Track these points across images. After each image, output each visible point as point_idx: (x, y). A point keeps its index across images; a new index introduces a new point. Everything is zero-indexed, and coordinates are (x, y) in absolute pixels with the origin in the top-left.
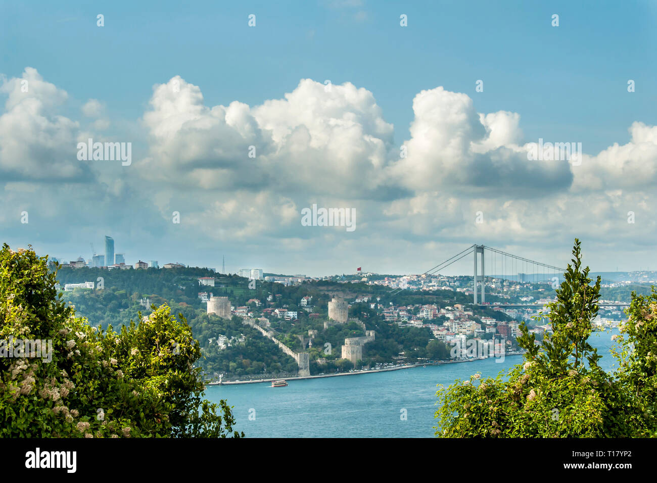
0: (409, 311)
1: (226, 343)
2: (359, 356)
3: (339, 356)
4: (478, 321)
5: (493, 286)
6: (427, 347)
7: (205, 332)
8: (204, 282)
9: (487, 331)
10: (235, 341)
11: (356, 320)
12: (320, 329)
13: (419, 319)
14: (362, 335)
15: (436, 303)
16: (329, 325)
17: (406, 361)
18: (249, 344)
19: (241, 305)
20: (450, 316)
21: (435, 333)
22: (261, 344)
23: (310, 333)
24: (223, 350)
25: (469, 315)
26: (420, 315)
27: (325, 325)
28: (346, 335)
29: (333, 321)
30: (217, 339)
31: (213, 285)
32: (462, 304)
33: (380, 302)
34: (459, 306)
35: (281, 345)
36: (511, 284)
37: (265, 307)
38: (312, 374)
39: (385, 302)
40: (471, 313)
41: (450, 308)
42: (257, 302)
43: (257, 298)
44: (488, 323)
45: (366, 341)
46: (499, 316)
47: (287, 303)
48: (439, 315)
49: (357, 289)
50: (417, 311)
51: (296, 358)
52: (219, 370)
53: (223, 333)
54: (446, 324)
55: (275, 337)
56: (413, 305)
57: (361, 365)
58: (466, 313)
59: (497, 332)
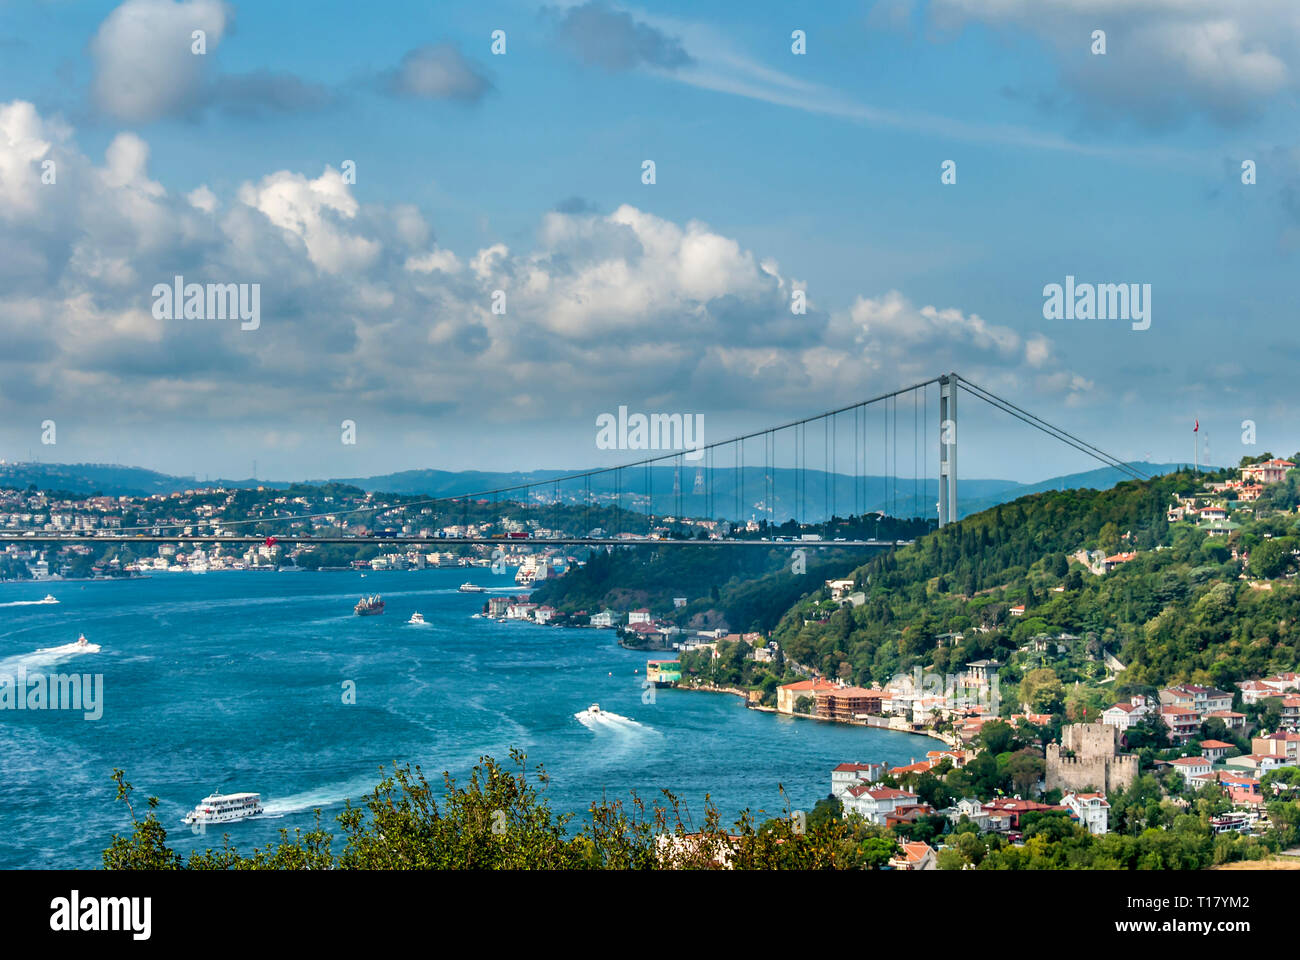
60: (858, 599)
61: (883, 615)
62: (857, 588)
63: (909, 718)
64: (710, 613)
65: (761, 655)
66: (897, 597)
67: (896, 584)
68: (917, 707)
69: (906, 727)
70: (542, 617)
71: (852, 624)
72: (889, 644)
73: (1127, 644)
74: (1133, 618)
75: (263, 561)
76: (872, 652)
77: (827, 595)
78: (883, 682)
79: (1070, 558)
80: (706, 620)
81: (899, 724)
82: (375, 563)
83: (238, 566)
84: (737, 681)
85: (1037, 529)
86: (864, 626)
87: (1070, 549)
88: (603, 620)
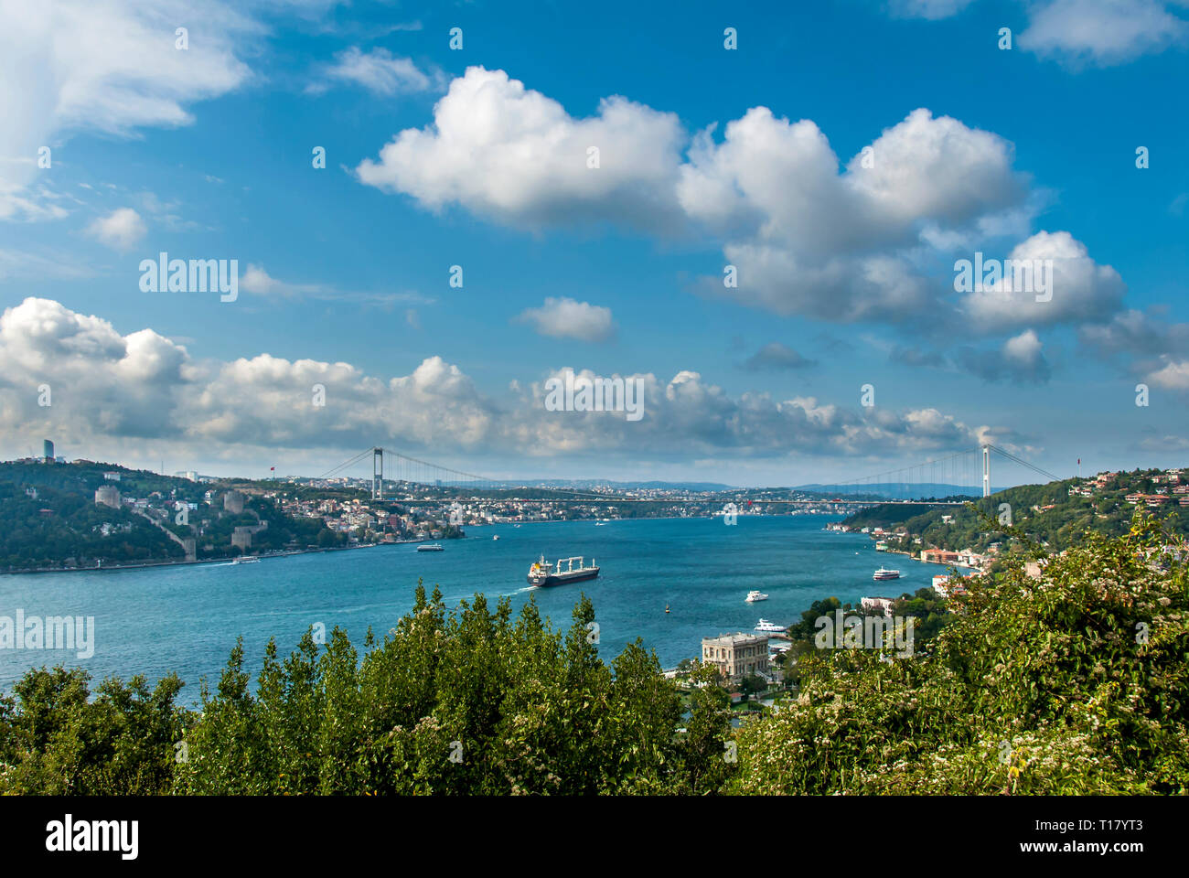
0: (311, 505)
1: (110, 530)
2: (249, 544)
3: (230, 543)
4: (372, 514)
5: (406, 488)
6: (319, 535)
7: (90, 520)
8: (107, 476)
9: (380, 522)
10: (120, 528)
11: (252, 512)
12: (215, 518)
13: (320, 512)
14: (255, 524)
15: (337, 498)
16: (223, 515)
17: (295, 548)
18: (134, 531)
19: (142, 497)
20: (348, 509)
21: (329, 524)
22: (148, 531)
23: (204, 522)
24: (106, 537)
25: (366, 509)
26: (321, 509)
27: (220, 515)
28: (239, 524)
29: (228, 511)
30: (102, 526)
31: (119, 479)
32: (360, 499)
33: (286, 498)
34: (357, 501)
35: (169, 532)
36: (421, 486)
37: (166, 499)
38: (197, 559)
39: (290, 498)
40: (367, 507)
41: (349, 503)
42: (159, 495)
43: (160, 491)
44: (383, 515)
45: (258, 530)
46: (393, 510)
47: (189, 496)
48: (338, 509)
49: (268, 486)
50: (318, 505)
51: (183, 544)
52: (100, 555)
53: (109, 521)
54: (343, 516)
55: (164, 525)
56: (316, 500)
57: (248, 552)
58: (363, 507)
59: (389, 523)
60: (953, 522)
61: (960, 527)
62: (952, 518)
63: (968, 562)
64: (901, 528)
65: (918, 541)
66: (966, 521)
67: (966, 517)
68: (970, 558)
69: (967, 565)
70: (844, 529)
71: (949, 530)
72: (962, 537)
73: (1051, 537)
74: (1053, 528)
75: (756, 512)
76: (957, 540)
77: (942, 520)
78: (959, 550)
79: (1031, 508)
80: (900, 530)
81: (964, 564)
82: (793, 513)
83: (749, 513)
84: (908, 550)
85: (1019, 498)
86: (954, 531)
87: (1032, 505)
88: (865, 530)
